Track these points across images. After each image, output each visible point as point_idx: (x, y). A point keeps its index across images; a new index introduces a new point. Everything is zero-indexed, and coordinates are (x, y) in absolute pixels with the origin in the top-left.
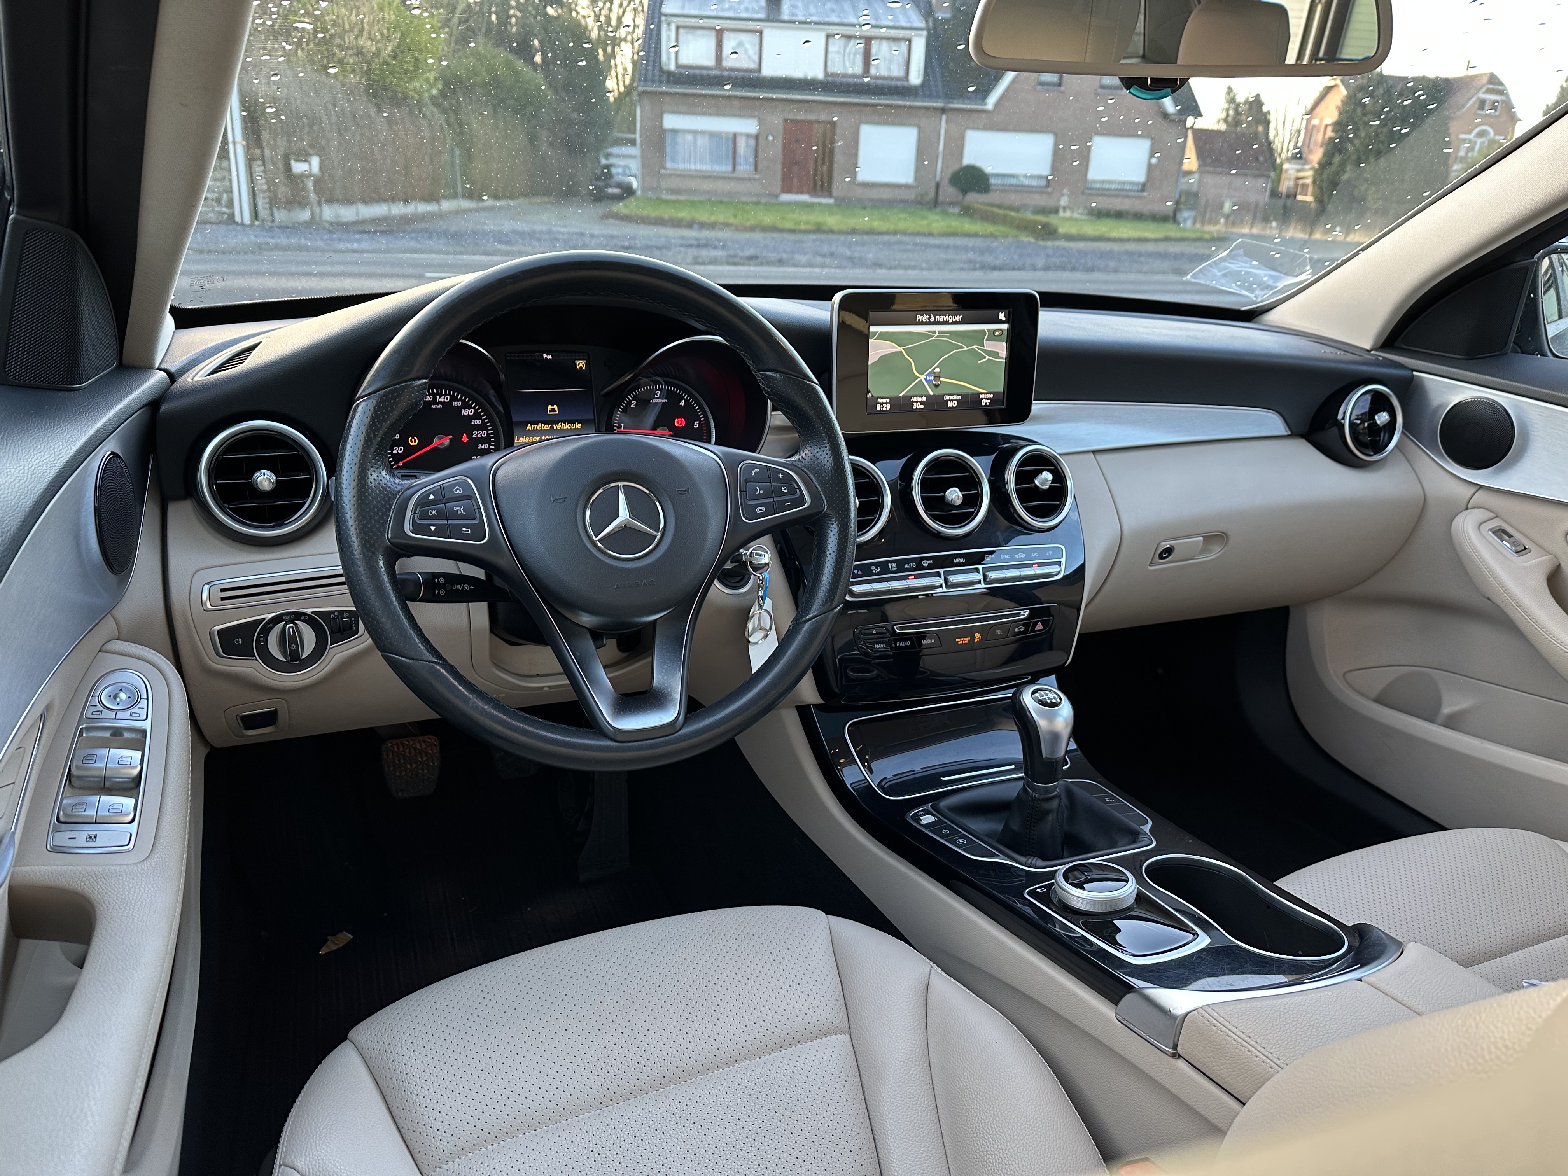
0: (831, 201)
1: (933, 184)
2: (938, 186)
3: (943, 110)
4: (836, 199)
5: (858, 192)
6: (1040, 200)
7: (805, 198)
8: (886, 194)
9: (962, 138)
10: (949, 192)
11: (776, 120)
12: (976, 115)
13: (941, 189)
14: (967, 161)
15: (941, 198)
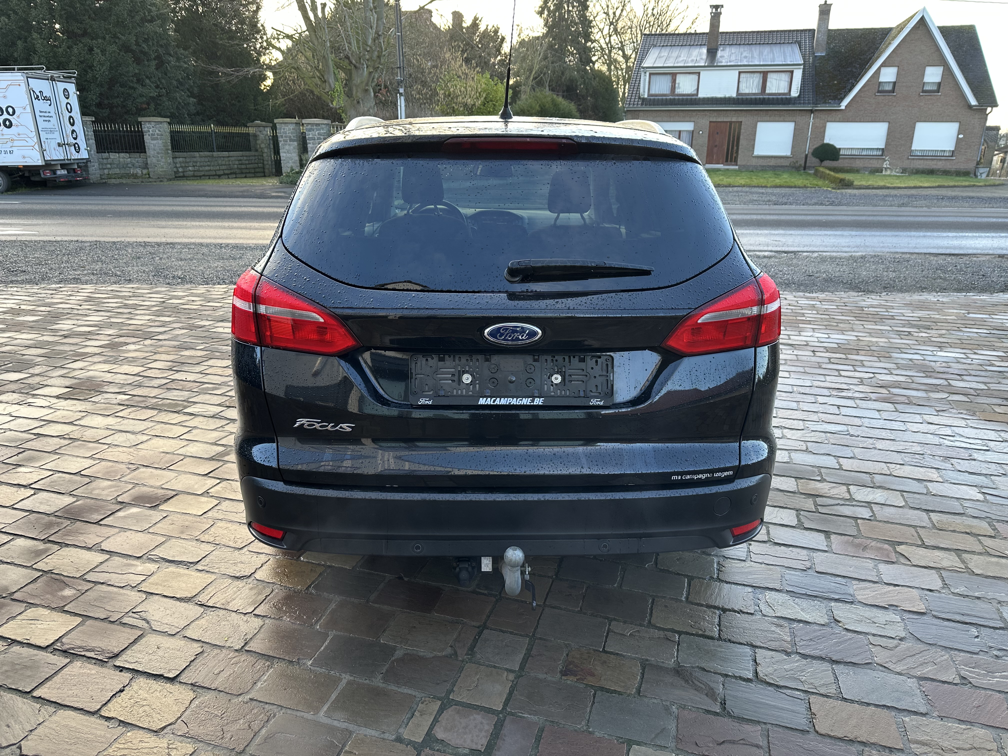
0: (737, 167)
1: (804, 156)
2: (806, 156)
3: (812, 111)
4: (740, 166)
5: (754, 162)
6: (875, 164)
7: (720, 166)
8: (772, 163)
9: (825, 127)
10: (813, 161)
11: (705, 122)
12: (834, 114)
13: (808, 159)
14: (826, 141)
15: (807, 165)
